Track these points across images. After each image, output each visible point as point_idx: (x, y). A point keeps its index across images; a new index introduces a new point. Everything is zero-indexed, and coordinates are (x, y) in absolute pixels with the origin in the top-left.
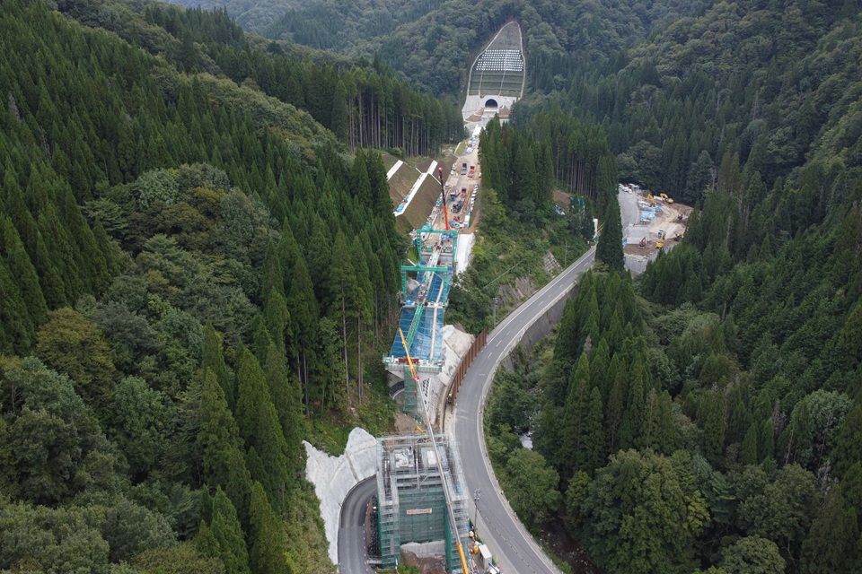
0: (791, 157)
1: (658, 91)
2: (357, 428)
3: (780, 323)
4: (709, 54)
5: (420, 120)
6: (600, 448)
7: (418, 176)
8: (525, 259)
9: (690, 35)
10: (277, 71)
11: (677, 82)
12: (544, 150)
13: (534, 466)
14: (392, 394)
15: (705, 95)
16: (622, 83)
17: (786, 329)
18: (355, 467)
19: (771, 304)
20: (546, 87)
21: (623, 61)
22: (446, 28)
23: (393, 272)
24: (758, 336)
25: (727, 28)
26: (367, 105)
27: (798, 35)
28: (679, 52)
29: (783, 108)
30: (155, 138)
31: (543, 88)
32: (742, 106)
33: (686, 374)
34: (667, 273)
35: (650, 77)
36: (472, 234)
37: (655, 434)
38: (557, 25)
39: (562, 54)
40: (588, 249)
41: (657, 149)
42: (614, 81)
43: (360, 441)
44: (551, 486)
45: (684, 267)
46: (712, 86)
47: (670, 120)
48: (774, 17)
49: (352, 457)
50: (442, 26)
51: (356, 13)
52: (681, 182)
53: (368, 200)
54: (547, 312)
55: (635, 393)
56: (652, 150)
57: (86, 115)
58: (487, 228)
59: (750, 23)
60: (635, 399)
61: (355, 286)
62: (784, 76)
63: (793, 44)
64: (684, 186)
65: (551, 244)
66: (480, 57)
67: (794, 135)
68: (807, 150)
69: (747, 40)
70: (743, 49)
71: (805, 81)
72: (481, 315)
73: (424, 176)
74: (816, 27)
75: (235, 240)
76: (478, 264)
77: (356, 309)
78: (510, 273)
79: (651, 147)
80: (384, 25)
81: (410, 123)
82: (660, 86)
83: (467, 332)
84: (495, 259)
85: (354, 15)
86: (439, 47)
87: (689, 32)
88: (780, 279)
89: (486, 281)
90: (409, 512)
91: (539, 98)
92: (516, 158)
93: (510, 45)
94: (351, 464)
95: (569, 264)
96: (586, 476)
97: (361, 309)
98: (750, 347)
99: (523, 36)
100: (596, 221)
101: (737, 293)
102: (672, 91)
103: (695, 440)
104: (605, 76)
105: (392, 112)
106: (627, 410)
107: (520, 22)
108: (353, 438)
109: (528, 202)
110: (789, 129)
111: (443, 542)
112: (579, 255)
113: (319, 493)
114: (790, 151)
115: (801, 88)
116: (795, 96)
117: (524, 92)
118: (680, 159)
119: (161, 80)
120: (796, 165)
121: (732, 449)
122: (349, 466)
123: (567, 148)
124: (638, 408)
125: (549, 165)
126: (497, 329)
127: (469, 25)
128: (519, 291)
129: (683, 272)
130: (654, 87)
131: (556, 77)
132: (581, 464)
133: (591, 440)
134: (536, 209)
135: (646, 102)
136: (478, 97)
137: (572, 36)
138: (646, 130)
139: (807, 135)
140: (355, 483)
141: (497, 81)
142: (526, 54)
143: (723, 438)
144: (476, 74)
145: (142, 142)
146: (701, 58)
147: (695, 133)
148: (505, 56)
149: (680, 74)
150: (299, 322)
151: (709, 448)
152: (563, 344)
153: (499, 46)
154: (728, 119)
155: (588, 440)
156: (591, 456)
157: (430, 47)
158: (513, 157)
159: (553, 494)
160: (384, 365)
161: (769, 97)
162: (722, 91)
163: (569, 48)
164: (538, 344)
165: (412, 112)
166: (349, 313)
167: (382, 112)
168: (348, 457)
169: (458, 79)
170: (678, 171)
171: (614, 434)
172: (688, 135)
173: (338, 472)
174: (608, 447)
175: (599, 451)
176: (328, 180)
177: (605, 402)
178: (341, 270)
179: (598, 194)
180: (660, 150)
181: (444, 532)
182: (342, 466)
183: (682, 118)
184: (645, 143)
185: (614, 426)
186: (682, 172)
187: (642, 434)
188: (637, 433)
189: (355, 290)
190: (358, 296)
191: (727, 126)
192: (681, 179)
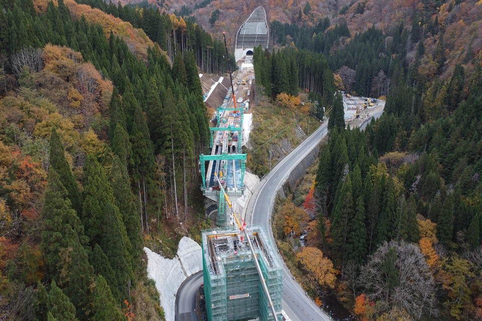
0: (433, 70)
2: (185, 237)
5: (212, 50)
7: (213, 83)
12: (292, 63)
14: (208, 213)
15: (377, 40)
16: (328, 36)
18: (184, 266)
19: (459, 141)
21: (327, 24)
22: (222, 10)
26: (179, 38)
28: (360, 18)
30: (25, 24)
31: (280, 43)
32: (400, 45)
34: (381, 130)
35: (343, 31)
36: (251, 114)
39: (290, 24)
40: (320, 126)
41: (352, 70)
43: (187, 246)
44: (328, 271)
45: (391, 126)
46: (381, 35)
47: (358, 54)
49: (182, 259)
50: (219, 9)
52: (368, 89)
54: (302, 161)
56: (351, 72)
61: (181, 130)
67: (434, 58)
68: (442, 66)
71: (437, 28)
72: (262, 163)
73: (216, 83)
77: (182, 147)
78: (276, 137)
79: (349, 69)
81: (206, 52)
83: (253, 173)
84: (266, 129)
86: (218, 21)
89: (262, 142)
90: (231, 298)
93: (259, 19)
94: (182, 264)
95: (310, 134)
99: (267, 14)
100: (324, 108)
101: (432, 138)
103: (432, 230)
104: (317, 33)
105: (195, 43)
106: (382, 212)
108: (182, 245)
109: (284, 95)
110: (430, 55)
111: (258, 319)
112: (315, 129)
113: (158, 286)
114: (432, 67)
116: (432, 37)
117: (269, 45)
118: (367, 75)
122: (180, 266)
123: (303, 65)
124: (392, 210)
125: (295, 73)
126: (271, 172)
127: (235, 9)
128: (283, 149)
130: (346, 37)
131: (287, 37)
135: (342, 46)
136: (242, 49)
137: (294, 14)
138: (345, 60)
140: (185, 278)
141: (252, 40)
142: (269, 24)
144: (240, 36)
147: (374, 60)
148: (257, 26)
153: (253, 20)
154: (393, 52)
157: (212, 21)
158: (273, 68)
159: (330, 277)
160: (202, 192)
161: (416, 39)
162: (388, 37)
163: (293, 21)
164: (298, 181)
165: (209, 45)
166: (177, 150)
167: (189, 43)
168: (179, 259)
170: (366, 82)
171: (373, 230)
172: (371, 61)
173: (172, 271)
174: (369, 240)
175: (363, 242)
176: (157, 66)
177: (366, 207)
178: (170, 116)
179: (324, 92)
180: (354, 71)
181: (258, 311)
182: (175, 266)
183: (366, 52)
184: (345, 67)
185: (373, 224)
186: (368, 82)
187: (395, 228)
188: (391, 228)
189: (181, 132)
190: (183, 137)
191: (393, 55)
192: (367, 87)
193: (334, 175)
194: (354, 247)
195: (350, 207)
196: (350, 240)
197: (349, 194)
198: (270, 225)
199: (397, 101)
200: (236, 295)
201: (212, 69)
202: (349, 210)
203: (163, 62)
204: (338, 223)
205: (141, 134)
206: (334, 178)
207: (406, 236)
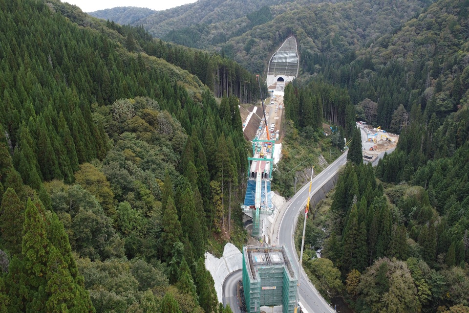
0: (450, 107)
1: (373, 73)
2: (229, 243)
3: (460, 190)
4: (401, 54)
5: (248, 84)
6: (365, 256)
7: (248, 114)
8: (309, 158)
9: (390, 44)
10: (176, 55)
11: (384, 68)
12: (317, 100)
13: (327, 266)
14: (245, 227)
15: (399, 75)
16: (353, 68)
17: (464, 193)
18: (228, 265)
19: (453, 180)
20: (311, 71)
21: (353, 57)
22: (256, 40)
23: (245, 159)
24: (447, 197)
25: (410, 40)
26: (221, 75)
27: (449, 43)
28: (384, 52)
29: (444, 81)
30: (122, 82)
31: (309, 71)
32: (421, 81)
33: (409, 217)
34: (391, 165)
35: (368, 65)
36: (281, 144)
37: (397, 248)
38: (315, 38)
39: (319, 54)
40: (341, 154)
41: (374, 103)
42: (348, 67)
43: (230, 249)
44: (337, 277)
45: (400, 162)
46: (403, 70)
47: (381, 88)
48: (436, 34)
49: (226, 259)
50: (254, 38)
51: (207, 32)
52: (388, 121)
53: (230, 121)
54: (323, 187)
55: (385, 225)
56: (374, 105)
57: (86, 69)
58: (288, 140)
59: (422, 38)
60: (385, 228)
61: (230, 164)
62: (444, 64)
63: (447, 48)
64: (390, 123)
65: (322, 151)
66: (274, 55)
67: (451, 95)
68: (458, 103)
69: (421, 46)
70: (419, 51)
71: (455, 67)
72: (288, 187)
73: (251, 114)
74: (459, 39)
75: (165, 137)
76: (285, 159)
77: (229, 176)
78: (301, 165)
79: (372, 102)
80: (222, 38)
81: (243, 86)
82: (374, 70)
83: (281, 196)
84: (293, 157)
85: (206, 33)
86: (253, 50)
87: (389, 42)
88: (457, 167)
89: (289, 169)
90: (263, 288)
91: (308, 76)
92: (303, 104)
93: (290, 49)
94: (226, 263)
95: (332, 162)
96: (358, 272)
97: (232, 177)
98: (443, 203)
99: (297, 44)
100: (345, 139)
101: (432, 175)
102: (381, 72)
103: (419, 252)
104: (344, 65)
105: (234, 79)
106: (380, 235)
107: (296, 36)
108: (226, 248)
109: (309, 128)
110: (447, 92)
111: (281, 306)
112: (336, 158)
114: (449, 104)
115: (453, 71)
116: (450, 75)
117: (298, 74)
118: (388, 108)
119: (120, 55)
120: (452, 111)
121: (440, 256)
122: (225, 264)
123: (328, 100)
124: (387, 234)
125: (320, 108)
126: (296, 195)
127: (269, 38)
128: (306, 175)
129: (399, 165)
130: (371, 70)
131: (316, 66)
132: (354, 265)
133: (360, 252)
134: (314, 132)
135: (367, 79)
136: (273, 76)
137: (324, 44)
138: (368, 93)
139: (458, 96)
140: (228, 274)
141: (283, 68)
142: (300, 53)
143: (435, 251)
144: (272, 64)
145: (115, 84)
146: (396, 56)
147: (395, 95)
148: (288, 54)
149: (385, 64)
150: (201, 183)
151: (427, 256)
152: (338, 201)
153: (285, 49)
154: (413, 87)
155: (358, 252)
156: (360, 261)
157: (247, 49)
158: (301, 104)
159: (338, 282)
160: (242, 210)
161: (435, 76)
162: (409, 73)
163: (322, 51)
164: (318, 204)
165: (245, 80)
166: (226, 179)
167: (230, 79)
168: (224, 259)
169: (263, 66)
170: (387, 114)
171: (373, 249)
172: (392, 95)
173: (219, 267)
174: (369, 256)
175: (365, 258)
176: (209, 110)
177: (368, 230)
178: (223, 155)
179: (346, 125)
180: (376, 104)
181: (282, 300)
182: (222, 263)
183: (387, 87)
184: (368, 100)
185: (373, 244)
186: (389, 115)
187: (389, 248)
188: (386, 248)
189: (230, 166)
190: (231, 169)
191: (413, 91)
192: (388, 119)
193: (346, 202)
194: (357, 261)
195: (355, 230)
196: (354, 255)
197: (355, 219)
198: (293, 239)
199: (409, 139)
200: (266, 286)
201: (248, 99)
202: (355, 232)
203: (213, 105)
204: (346, 241)
205: (203, 167)
206: (347, 205)
207: (398, 255)
